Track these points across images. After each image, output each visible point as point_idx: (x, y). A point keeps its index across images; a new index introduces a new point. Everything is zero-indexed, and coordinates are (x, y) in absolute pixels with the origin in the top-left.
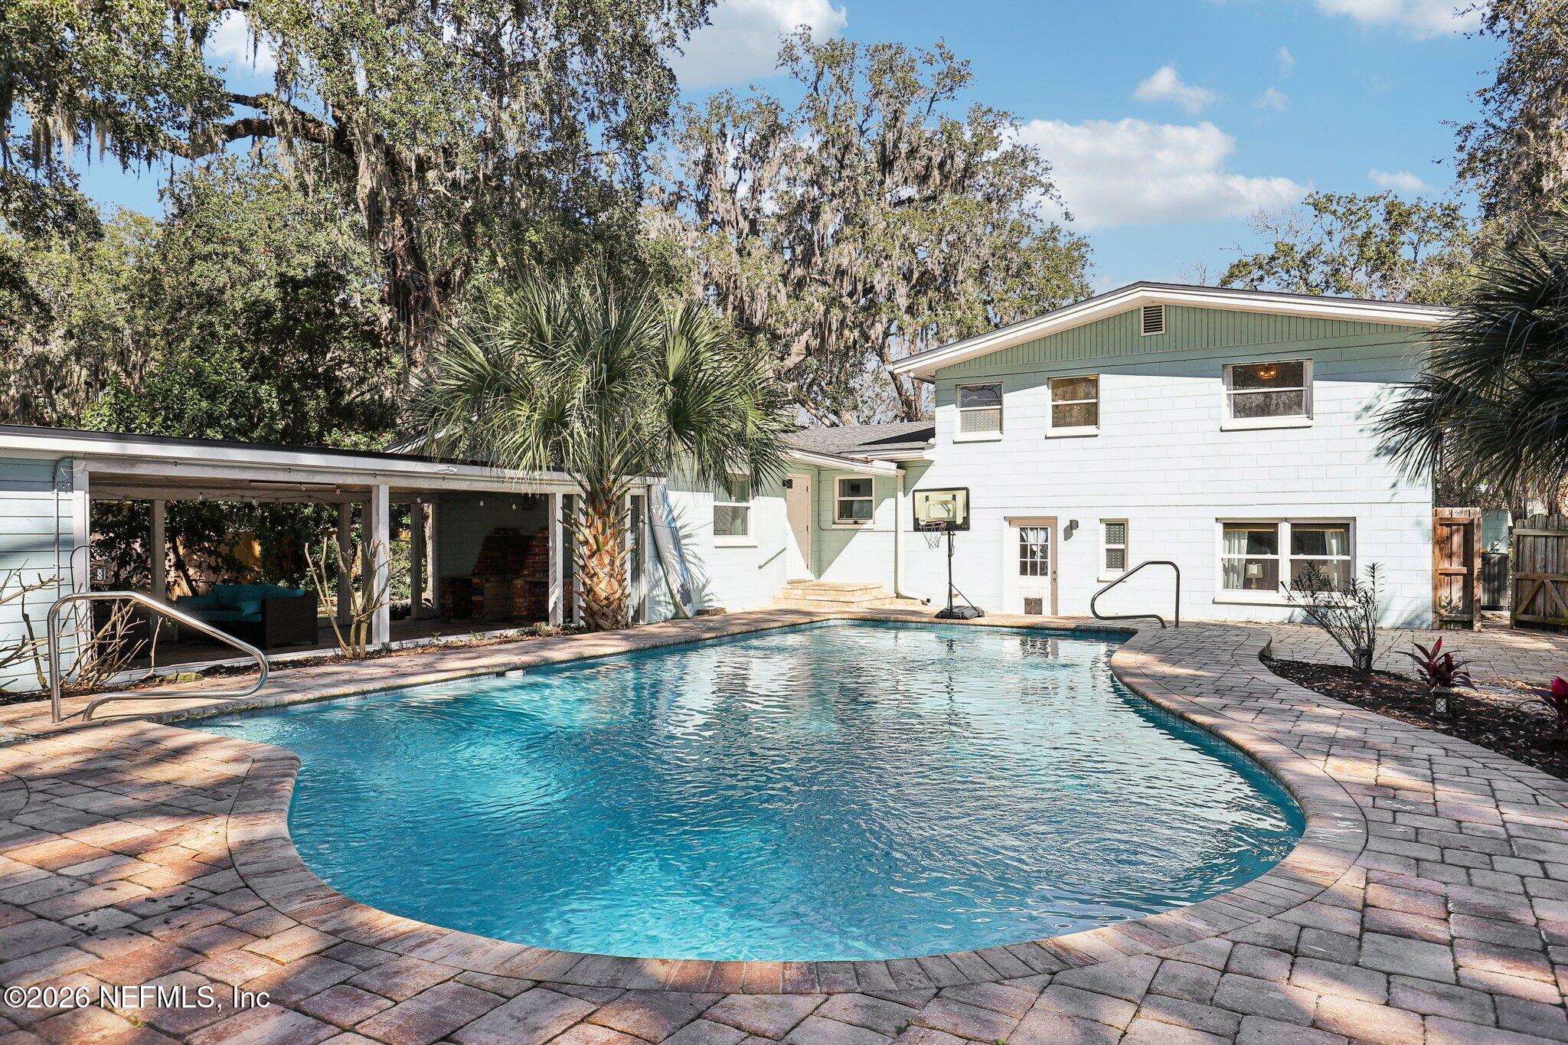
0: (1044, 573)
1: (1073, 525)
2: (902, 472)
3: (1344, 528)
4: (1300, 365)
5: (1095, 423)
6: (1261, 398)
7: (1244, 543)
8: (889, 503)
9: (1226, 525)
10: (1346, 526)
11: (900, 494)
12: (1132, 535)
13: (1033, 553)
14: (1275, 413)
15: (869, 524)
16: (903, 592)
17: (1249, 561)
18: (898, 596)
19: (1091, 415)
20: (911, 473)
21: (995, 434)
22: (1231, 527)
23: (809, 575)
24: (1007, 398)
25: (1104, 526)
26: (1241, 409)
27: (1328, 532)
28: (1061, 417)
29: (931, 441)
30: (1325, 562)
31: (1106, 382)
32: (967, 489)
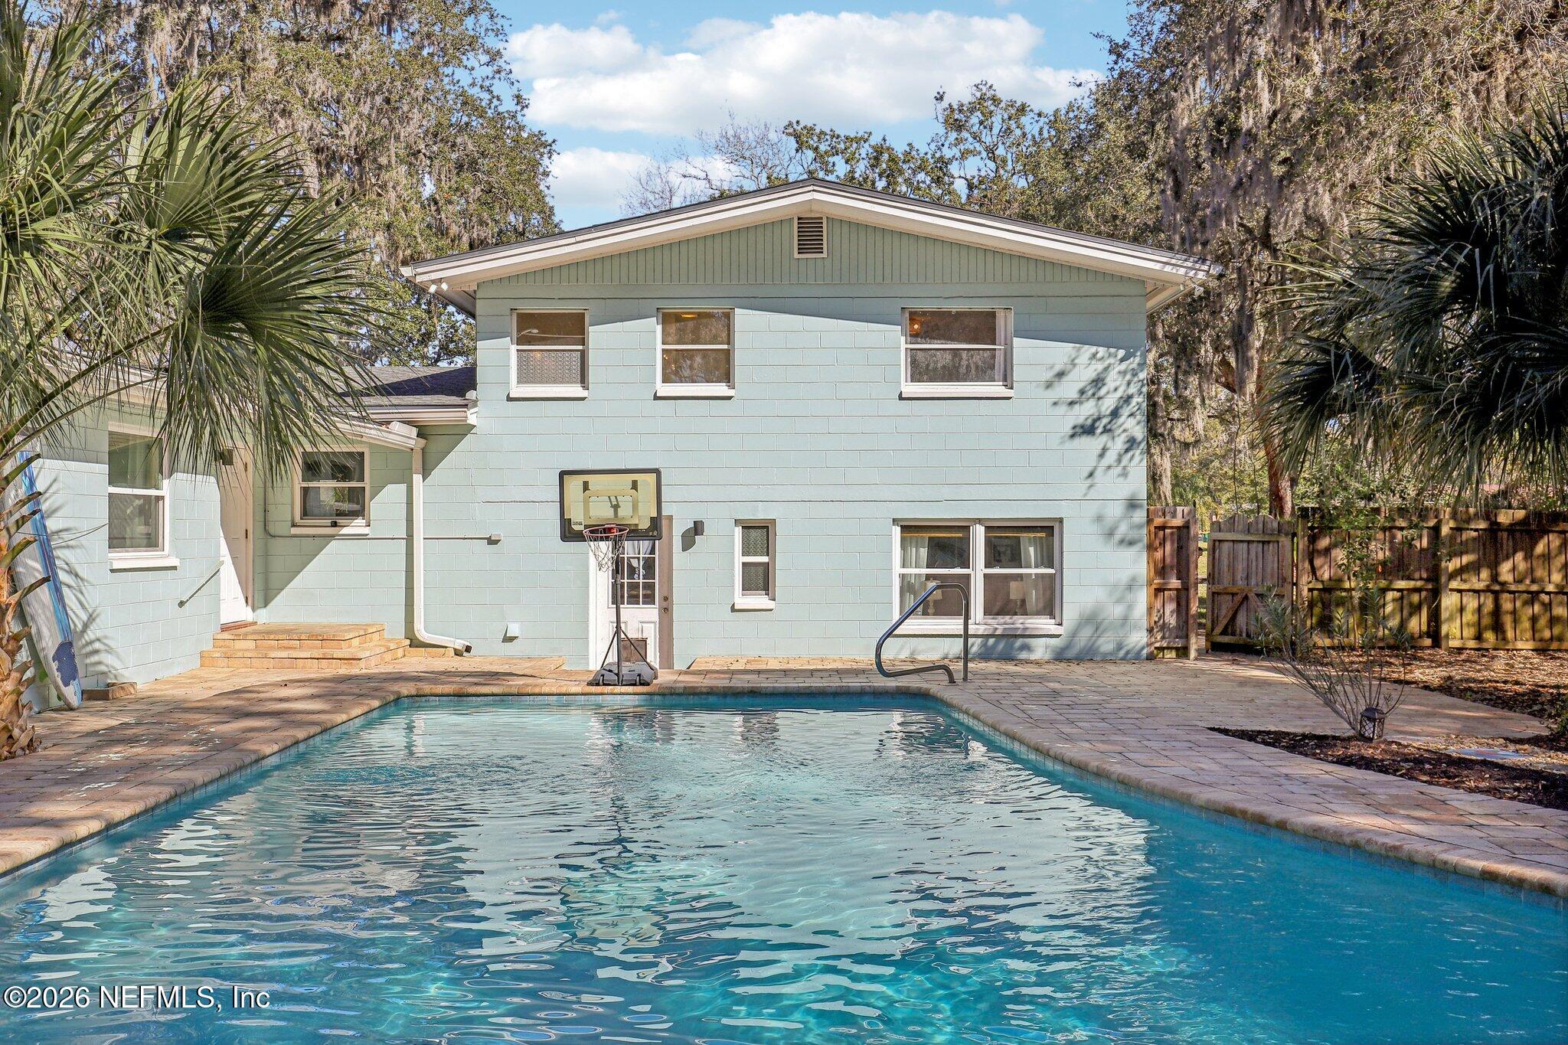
0: (649, 599)
1: (698, 528)
2: (422, 442)
3: (1047, 531)
4: (992, 315)
5: (727, 378)
6: (948, 356)
7: (924, 552)
8: (393, 493)
9: (905, 529)
10: (1049, 530)
11: (417, 478)
12: (780, 544)
13: (632, 571)
14: (965, 378)
15: (356, 526)
16: (423, 635)
17: (928, 577)
18: (415, 643)
19: (722, 369)
20: (436, 445)
21: (576, 390)
22: (910, 529)
23: (245, 614)
24: (596, 334)
25: (738, 531)
26: (920, 371)
27: (1024, 536)
28: (675, 368)
29: (471, 395)
30: (1020, 577)
31: (745, 319)
32: (657, 472)
